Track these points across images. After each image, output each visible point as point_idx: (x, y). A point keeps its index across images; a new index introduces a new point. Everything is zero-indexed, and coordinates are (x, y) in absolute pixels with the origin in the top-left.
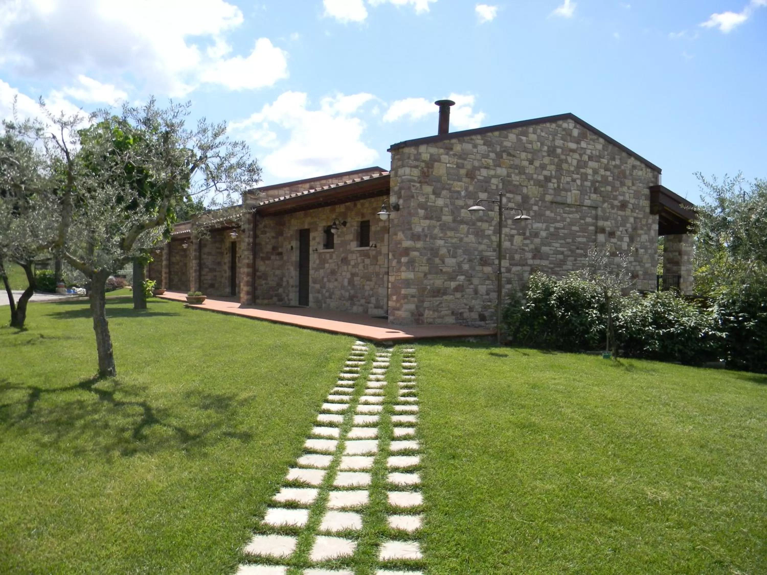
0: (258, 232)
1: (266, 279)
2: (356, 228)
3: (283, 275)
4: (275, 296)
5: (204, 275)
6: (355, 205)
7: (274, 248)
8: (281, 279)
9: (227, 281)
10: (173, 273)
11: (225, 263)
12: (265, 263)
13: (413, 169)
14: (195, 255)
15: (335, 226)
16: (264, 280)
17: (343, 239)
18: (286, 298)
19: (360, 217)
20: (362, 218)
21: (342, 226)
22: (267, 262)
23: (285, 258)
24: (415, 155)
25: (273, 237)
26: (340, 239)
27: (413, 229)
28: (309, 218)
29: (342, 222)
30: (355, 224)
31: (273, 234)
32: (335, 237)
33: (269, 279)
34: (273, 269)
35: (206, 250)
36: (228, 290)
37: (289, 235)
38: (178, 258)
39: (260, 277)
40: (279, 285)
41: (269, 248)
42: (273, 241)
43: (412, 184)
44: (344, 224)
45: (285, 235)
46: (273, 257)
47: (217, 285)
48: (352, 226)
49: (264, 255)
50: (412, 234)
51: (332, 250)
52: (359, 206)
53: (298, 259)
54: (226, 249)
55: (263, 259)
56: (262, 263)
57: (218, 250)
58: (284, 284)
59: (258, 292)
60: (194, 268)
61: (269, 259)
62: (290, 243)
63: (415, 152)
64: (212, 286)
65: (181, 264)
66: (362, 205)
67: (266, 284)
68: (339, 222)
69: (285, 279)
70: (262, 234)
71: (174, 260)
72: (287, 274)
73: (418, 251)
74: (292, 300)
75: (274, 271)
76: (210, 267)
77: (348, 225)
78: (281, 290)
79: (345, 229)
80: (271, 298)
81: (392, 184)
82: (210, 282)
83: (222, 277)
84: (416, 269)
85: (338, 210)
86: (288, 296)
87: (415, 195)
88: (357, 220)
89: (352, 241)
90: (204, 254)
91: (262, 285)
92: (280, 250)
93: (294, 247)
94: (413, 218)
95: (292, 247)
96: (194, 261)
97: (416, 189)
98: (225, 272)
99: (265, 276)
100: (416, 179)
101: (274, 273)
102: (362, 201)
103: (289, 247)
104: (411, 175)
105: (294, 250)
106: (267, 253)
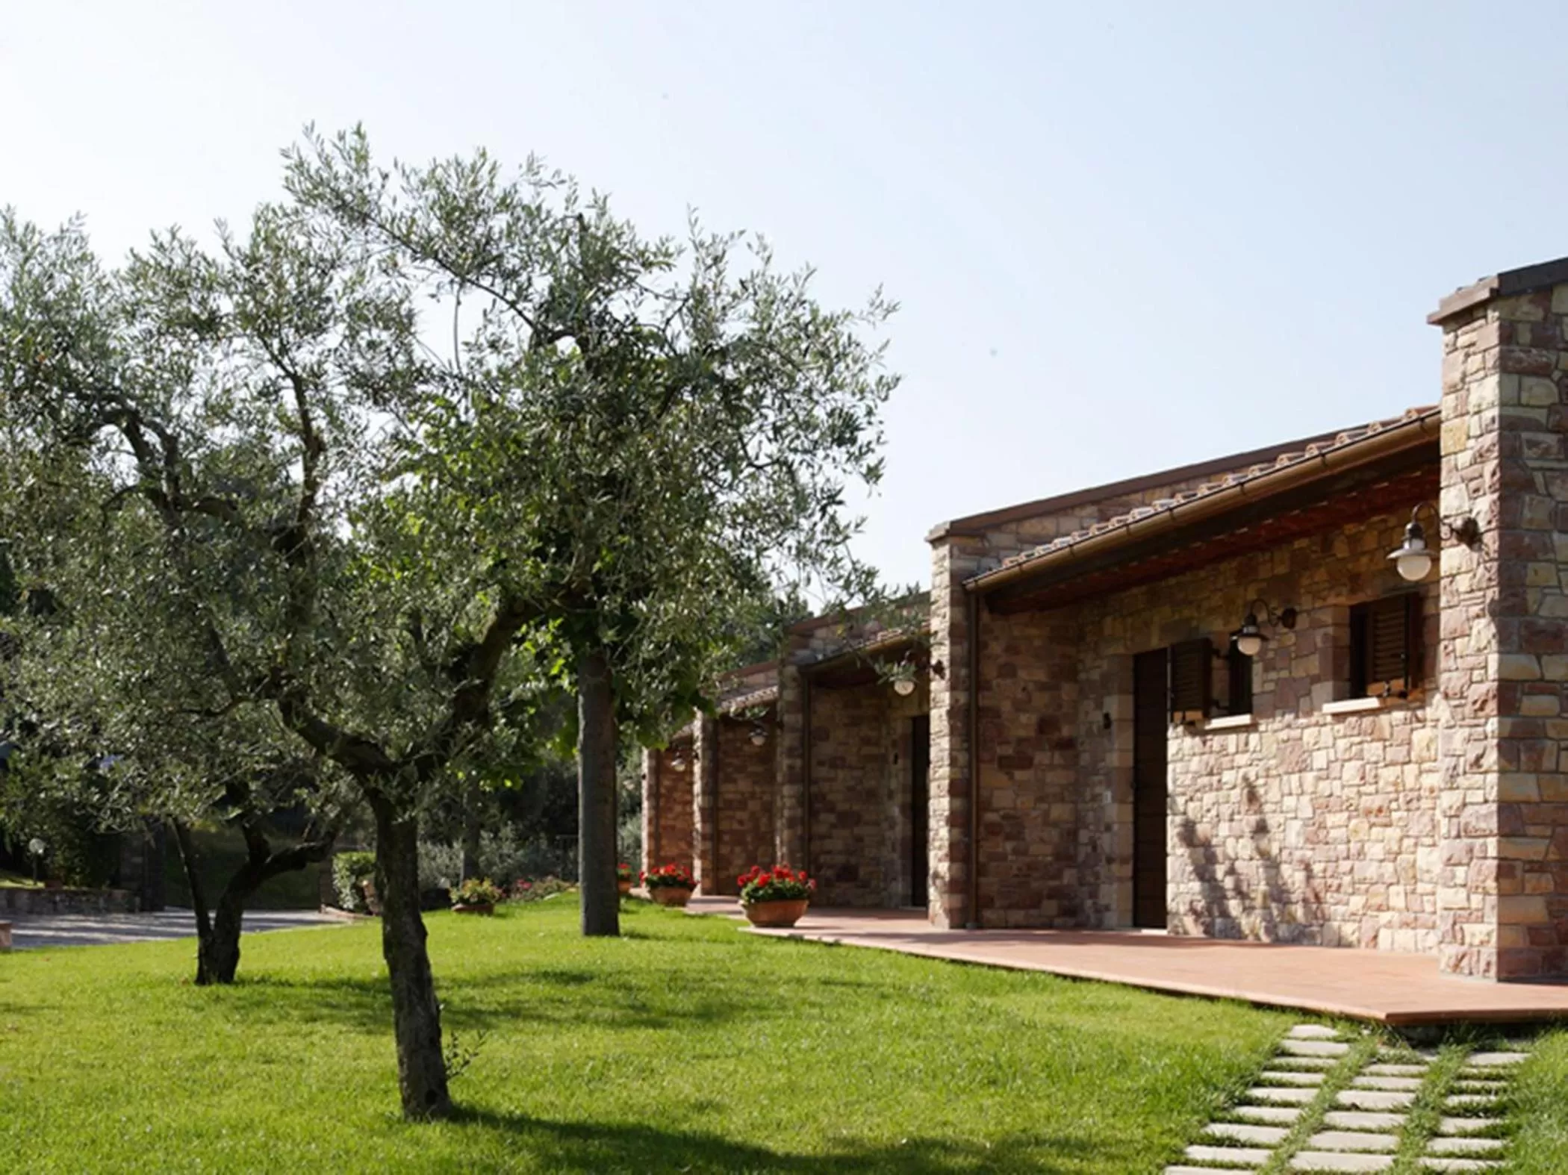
0: (989, 671)
1: (1016, 835)
2: (1330, 630)
3: (1078, 822)
4: (1050, 897)
5: (822, 837)
6: (1327, 546)
7: (1045, 725)
8: (1072, 834)
9: (896, 856)
10: (726, 838)
11: (891, 795)
12: (1011, 777)
13: (1529, 381)
14: (791, 767)
15: (1252, 629)
16: (1008, 837)
17: (1284, 674)
18: (1089, 903)
19: (1345, 590)
20: (1353, 591)
21: (1282, 629)
22: (1019, 775)
23: (1085, 759)
24: (1534, 327)
25: (1042, 687)
26: (1273, 675)
27: (1533, 607)
28: (1167, 610)
29: (1279, 612)
30: (1327, 617)
31: (1041, 676)
32: (1257, 668)
33: (1028, 834)
34: (1041, 799)
35: (826, 749)
36: (900, 887)
37: (1095, 675)
38: (744, 785)
39: (994, 830)
40: (1065, 857)
41: (1024, 724)
42: (1041, 699)
43: (1525, 435)
44: (1289, 618)
45: (1082, 676)
46: (1041, 757)
47: (862, 872)
48: (1317, 625)
49: (1008, 750)
50: (1529, 625)
51: (1245, 719)
52: (1341, 549)
53: (1130, 761)
54: (894, 744)
55: (1007, 765)
56: (1002, 778)
57: (867, 750)
58: (1083, 852)
59: (990, 884)
60: (786, 813)
61: (1026, 763)
62: (1099, 705)
63: (1538, 314)
64: (848, 873)
65: (753, 805)
66: (1353, 541)
67: (1016, 852)
68: (1270, 613)
69: (1084, 836)
70: (1000, 675)
71: (729, 791)
72: (1091, 816)
73: (1552, 693)
74: (1107, 908)
75: (1045, 806)
76: (842, 807)
77: (1302, 621)
78: (1069, 876)
79: (1291, 638)
80: (1036, 905)
81: (1446, 444)
82: (840, 859)
83: (882, 842)
84: (1548, 763)
85: (1264, 572)
86: (1093, 895)
87: (1539, 478)
88: (1332, 600)
89: (1316, 679)
90: (821, 763)
91: (1003, 857)
92: (1066, 731)
93: (1114, 715)
94: (1531, 566)
95: (1107, 716)
96: (786, 790)
97: (1541, 457)
98: (892, 827)
99: (1013, 826)
100: (1541, 415)
101: (1046, 814)
102: (1350, 529)
103: (1098, 717)
104: (1520, 404)
105: (1114, 727)
106: (1021, 741)
